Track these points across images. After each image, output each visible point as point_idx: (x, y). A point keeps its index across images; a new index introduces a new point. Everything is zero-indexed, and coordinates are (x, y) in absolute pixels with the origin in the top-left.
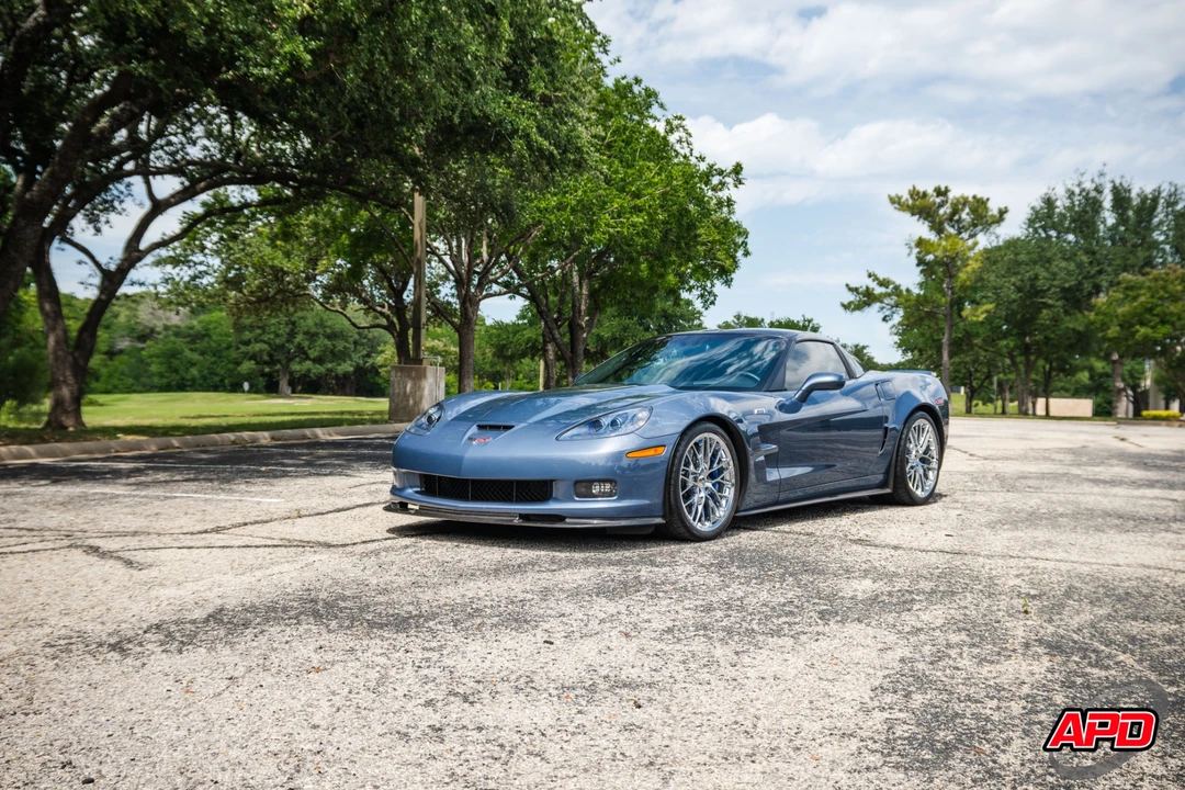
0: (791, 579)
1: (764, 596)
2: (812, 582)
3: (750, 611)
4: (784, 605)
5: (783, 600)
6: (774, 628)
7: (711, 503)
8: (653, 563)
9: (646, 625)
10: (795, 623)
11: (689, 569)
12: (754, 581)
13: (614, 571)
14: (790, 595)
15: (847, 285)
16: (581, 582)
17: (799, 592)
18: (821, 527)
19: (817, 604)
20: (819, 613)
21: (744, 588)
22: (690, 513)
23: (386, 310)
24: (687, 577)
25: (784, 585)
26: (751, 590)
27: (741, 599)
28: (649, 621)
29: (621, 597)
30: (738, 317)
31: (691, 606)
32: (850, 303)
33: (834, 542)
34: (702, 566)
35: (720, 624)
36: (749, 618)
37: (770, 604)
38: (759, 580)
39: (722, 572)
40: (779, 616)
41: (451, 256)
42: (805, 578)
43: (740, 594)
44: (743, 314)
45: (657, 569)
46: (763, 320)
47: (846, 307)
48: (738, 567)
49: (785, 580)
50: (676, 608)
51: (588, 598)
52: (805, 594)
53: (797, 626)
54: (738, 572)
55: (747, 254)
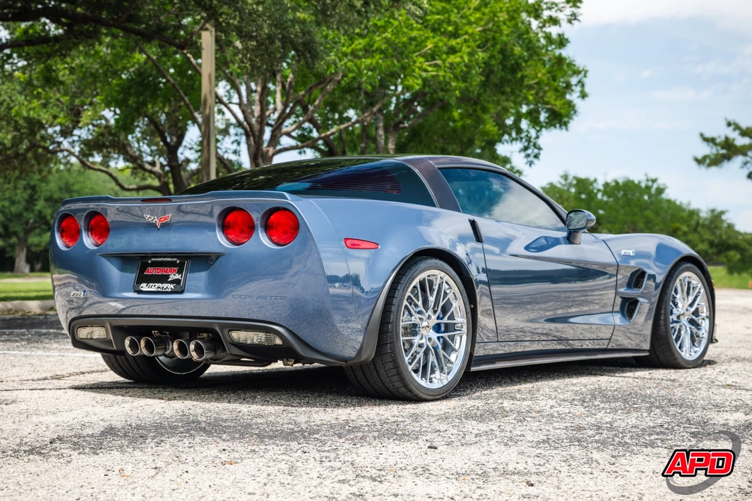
0: (658, 410)
1: (632, 420)
2: (681, 414)
3: (621, 431)
4: (653, 427)
5: (652, 425)
6: (647, 442)
8: (513, 398)
9: (522, 438)
10: (667, 440)
11: (551, 402)
12: (620, 411)
13: (478, 403)
14: (659, 421)
15: (702, 135)
16: (447, 411)
17: (668, 419)
18: (684, 376)
19: (688, 428)
20: (690, 434)
21: (611, 416)
23: (157, 169)
24: (551, 408)
25: (652, 414)
26: (618, 417)
27: (610, 423)
28: (523, 436)
29: (491, 420)
30: (565, 177)
31: (562, 427)
32: (705, 158)
33: (699, 386)
34: (563, 400)
35: (592, 438)
36: (621, 435)
37: (640, 427)
38: (626, 411)
39: (586, 405)
40: (650, 435)
41: (240, 104)
42: (673, 410)
43: (608, 420)
44: (572, 174)
45: (518, 402)
46: (595, 180)
47: (700, 162)
48: (602, 402)
49: (651, 411)
50: (547, 428)
51: (457, 420)
52: (674, 421)
53: (670, 442)
54: (602, 405)
55: (583, 95)
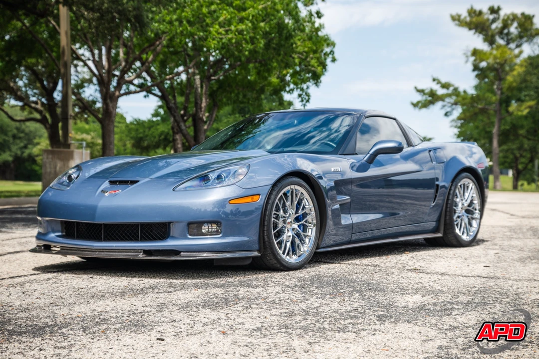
0: (357, 295)
1: (335, 306)
2: (374, 297)
3: (323, 316)
4: (350, 311)
5: (349, 308)
6: (341, 326)
7: (297, 241)
8: (249, 286)
9: (240, 326)
10: (357, 324)
11: (278, 289)
12: (329, 296)
13: (219, 291)
14: (356, 305)
15: (416, 88)
16: (191, 299)
17: (363, 303)
18: (385, 261)
19: (376, 311)
20: (377, 317)
21: (320, 301)
22: (280, 248)
23: (39, 107)
24: (276, 295)
25: (352, 299)
26: (326, 302)
27: (317, 308)
28: (243, 323)
29: (223, 308)
31: (277, 313)
32: (418, 102)
33: (394, 270)
34: (288, 287)
35: (299, 324)
36: (322, 320)
37: (339, 311)
38: (332, 296)
39: (304, 290)
40: (345, 319)
41: (94, 61)
42: (369, 294)
43: (316, 305)
45: (253, 289)
47: (415, 105)
48: (317, 288)
49: (352, 295)
50: (265, 315)
51: (195, 309)
52: (367, 304)
53: (359, 326)
54: (316, 291)
55: (334, 60)
